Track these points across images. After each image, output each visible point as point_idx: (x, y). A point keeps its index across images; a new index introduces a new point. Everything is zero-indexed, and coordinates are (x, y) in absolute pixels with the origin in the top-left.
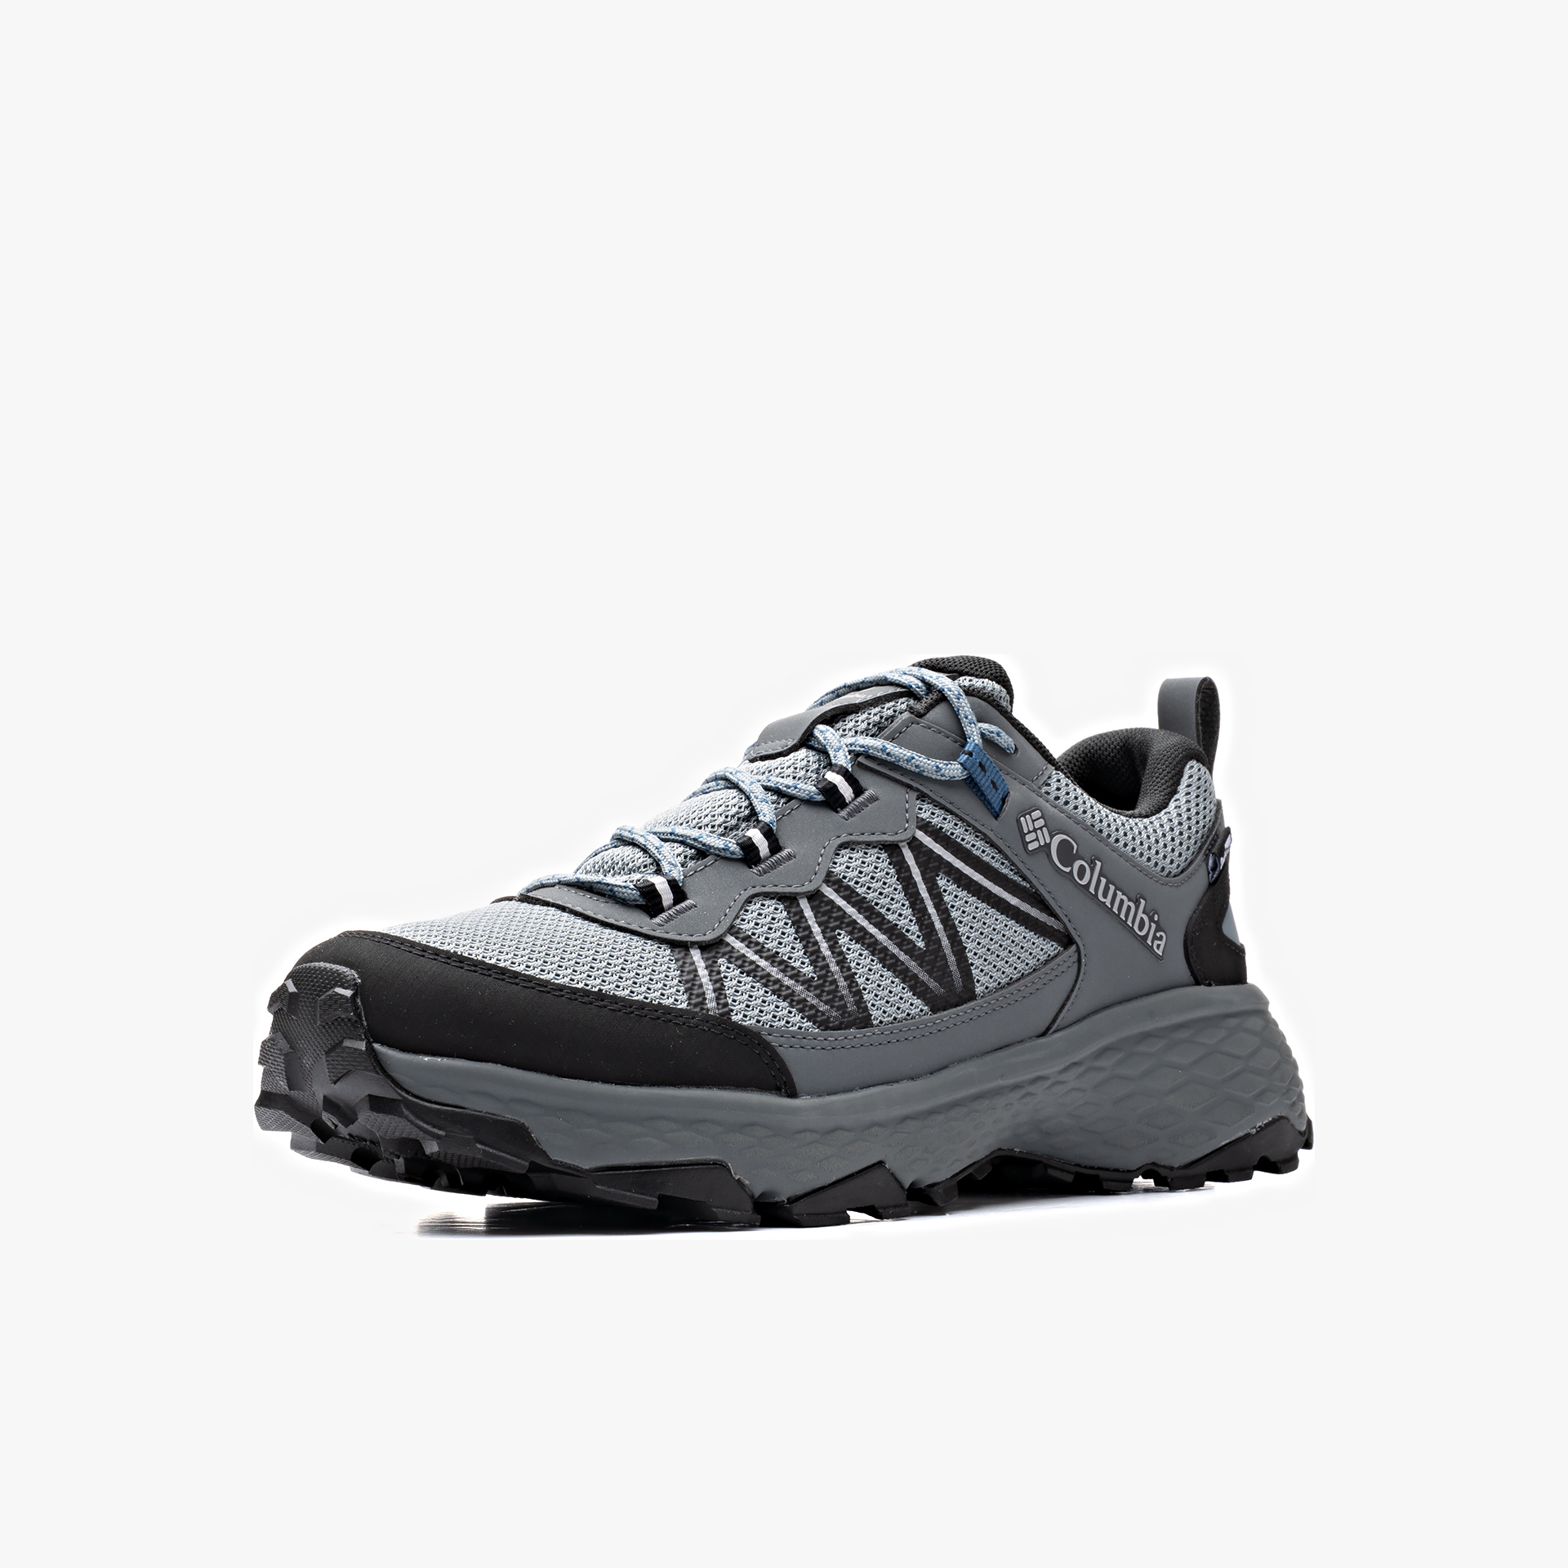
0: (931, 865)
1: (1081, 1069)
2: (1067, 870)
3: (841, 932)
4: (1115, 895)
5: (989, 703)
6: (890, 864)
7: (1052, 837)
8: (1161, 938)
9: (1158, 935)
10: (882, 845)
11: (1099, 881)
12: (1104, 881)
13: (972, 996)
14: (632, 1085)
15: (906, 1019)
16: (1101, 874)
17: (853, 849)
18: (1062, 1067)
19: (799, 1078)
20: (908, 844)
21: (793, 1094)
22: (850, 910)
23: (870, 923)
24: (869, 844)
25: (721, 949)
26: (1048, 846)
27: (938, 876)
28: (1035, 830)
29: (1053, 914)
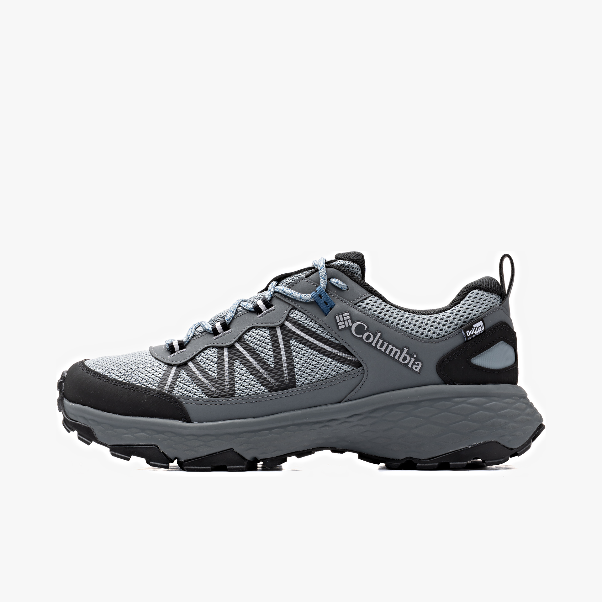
0: (288, 335)
1: (360, 417)
2: (360, 336)
3: (237, 361)
4: (387, 347)
5: (339, 270)
6: (269, 335)
7: (353, 323)
8: (418, 364)
9: (416, 363)
10: (269, 327)
11: (378, 341)
12: (381, 341)
13: (294, 386)
14: (128, 416)
15: (254, 394)
16: (380, 338)
17: (256, 329)
18: (348, 415)
19: (192, 415)
20: (280, 327)
21: (189, 421)
22: (245, 352)
23: (252, 358)
24: (264, 327)
25: (184, 367)
26: (350, 327)
27: (291, 339)
28: (344, 321)
29: (350, 354)
